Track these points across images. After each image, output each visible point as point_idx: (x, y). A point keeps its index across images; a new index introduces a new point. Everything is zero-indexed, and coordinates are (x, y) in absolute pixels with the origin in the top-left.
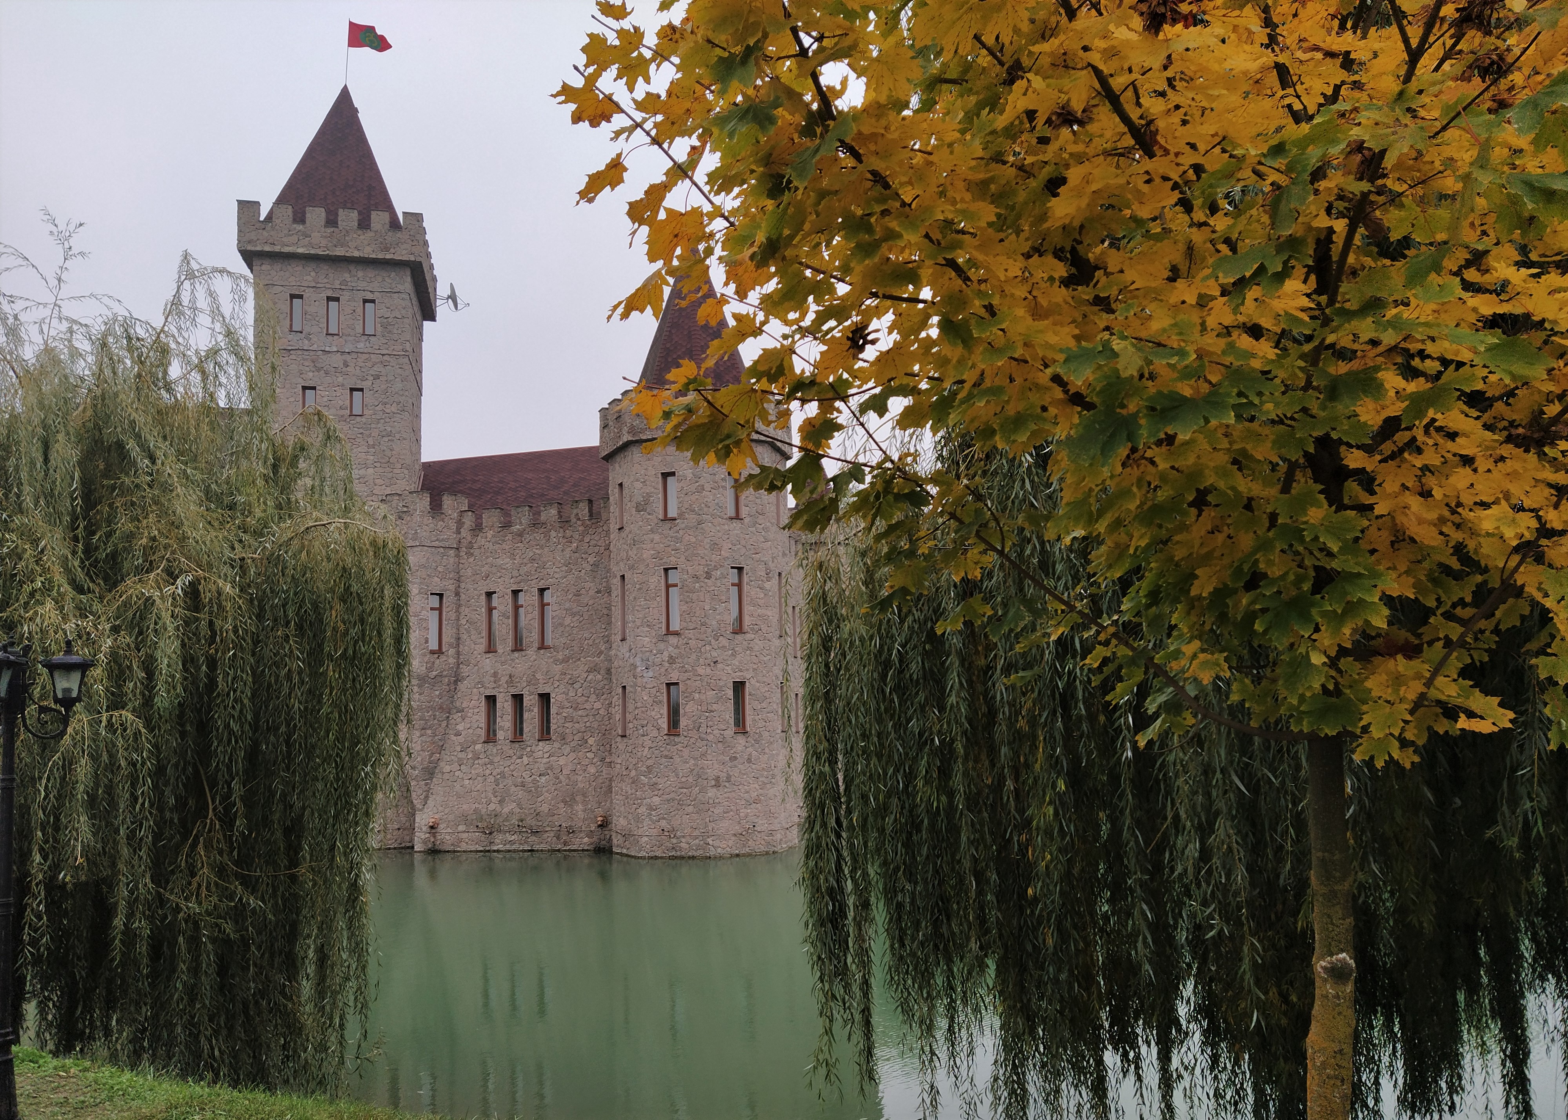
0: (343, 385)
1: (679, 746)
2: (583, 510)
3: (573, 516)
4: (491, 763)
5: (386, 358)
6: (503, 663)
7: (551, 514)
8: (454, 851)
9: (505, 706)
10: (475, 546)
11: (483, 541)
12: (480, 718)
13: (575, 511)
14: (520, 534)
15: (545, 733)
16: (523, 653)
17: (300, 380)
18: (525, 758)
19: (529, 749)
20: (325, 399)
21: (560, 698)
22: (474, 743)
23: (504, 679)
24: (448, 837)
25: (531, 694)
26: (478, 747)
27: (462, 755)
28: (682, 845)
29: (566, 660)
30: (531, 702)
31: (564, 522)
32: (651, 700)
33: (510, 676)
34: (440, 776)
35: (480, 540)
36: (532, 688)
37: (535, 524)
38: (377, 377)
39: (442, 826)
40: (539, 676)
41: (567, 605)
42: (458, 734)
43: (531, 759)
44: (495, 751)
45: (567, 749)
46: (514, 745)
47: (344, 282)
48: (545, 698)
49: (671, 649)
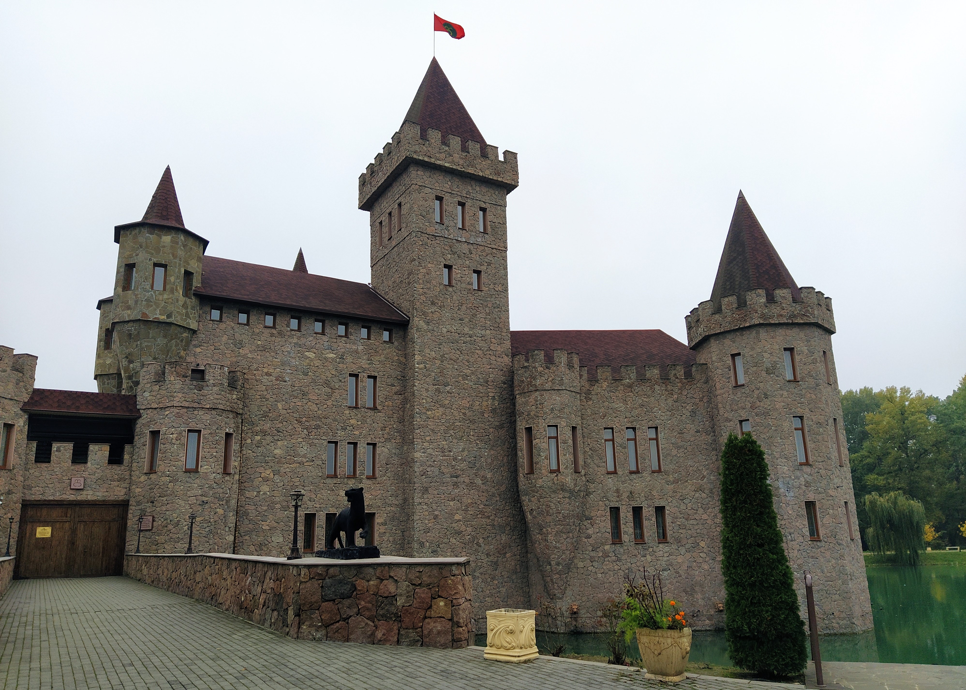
0: (469, 267)
1: (822, 550)
2: (680, 371)
3: (672, 375)
4: (619, 560)
5: (494, 251)
6: (623, 482)
7: (654, 373)
8: (594, 633)
9: (627, 516)
10: (593, 393)
11: (599, 390)
12: (606, 525)
13: (673, 372)
14: (630, 386)
15: (663, 537)
16: (640, 475)
17: (443, 260)
18: (648, 556)
19: (651, 550)
20: (459, 276)
21: (673, 510)
22: (603, 544)
23: (625, 495)
24: (588, 621)
25: (649, 506)
26: (607, 547)
27: (593, 554)
28: (834, 625)
29: (676, 481)
30: (648, 513)
31: (665, 379)
32: (794, 514)
33: (631, 493)
34: (575, 570)
35: (596, 389)
36: (650, 502)
37: (642, 379)
38: (489, 264)
39: (582, 612)
40: (654, 493)
41: (673, 440)
42: (588, 537)
43: (653, 558)
44: (622, 550)
45: (683, 550)
46: (637, 546)
47: (468, 193)
48: (660, 511)
49: (806, 476)
